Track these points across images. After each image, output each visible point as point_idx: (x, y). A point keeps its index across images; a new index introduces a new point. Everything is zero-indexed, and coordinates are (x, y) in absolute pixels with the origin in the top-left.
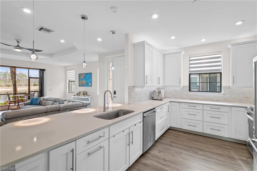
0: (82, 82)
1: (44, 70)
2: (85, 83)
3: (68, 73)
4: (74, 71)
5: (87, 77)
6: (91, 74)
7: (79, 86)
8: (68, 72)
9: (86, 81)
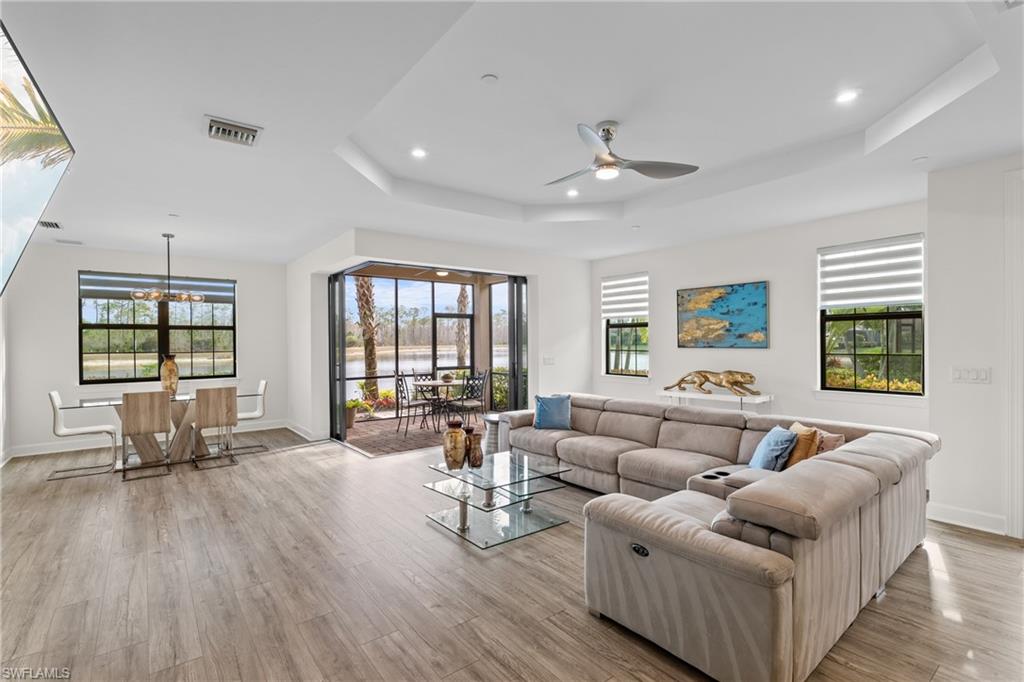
0: (698, 329)
1: (524, 280)
2: (721, 332)
3: (606, 288)
4: (646, 278)
5: (735, 302)
6: (763, 286)
7: (679, 346)
8: (603, 284)
9: (727, 324)
